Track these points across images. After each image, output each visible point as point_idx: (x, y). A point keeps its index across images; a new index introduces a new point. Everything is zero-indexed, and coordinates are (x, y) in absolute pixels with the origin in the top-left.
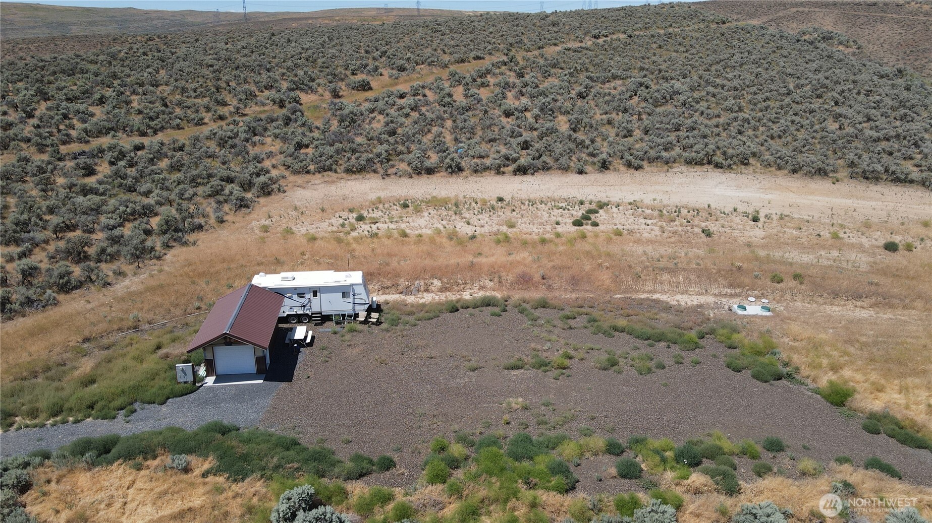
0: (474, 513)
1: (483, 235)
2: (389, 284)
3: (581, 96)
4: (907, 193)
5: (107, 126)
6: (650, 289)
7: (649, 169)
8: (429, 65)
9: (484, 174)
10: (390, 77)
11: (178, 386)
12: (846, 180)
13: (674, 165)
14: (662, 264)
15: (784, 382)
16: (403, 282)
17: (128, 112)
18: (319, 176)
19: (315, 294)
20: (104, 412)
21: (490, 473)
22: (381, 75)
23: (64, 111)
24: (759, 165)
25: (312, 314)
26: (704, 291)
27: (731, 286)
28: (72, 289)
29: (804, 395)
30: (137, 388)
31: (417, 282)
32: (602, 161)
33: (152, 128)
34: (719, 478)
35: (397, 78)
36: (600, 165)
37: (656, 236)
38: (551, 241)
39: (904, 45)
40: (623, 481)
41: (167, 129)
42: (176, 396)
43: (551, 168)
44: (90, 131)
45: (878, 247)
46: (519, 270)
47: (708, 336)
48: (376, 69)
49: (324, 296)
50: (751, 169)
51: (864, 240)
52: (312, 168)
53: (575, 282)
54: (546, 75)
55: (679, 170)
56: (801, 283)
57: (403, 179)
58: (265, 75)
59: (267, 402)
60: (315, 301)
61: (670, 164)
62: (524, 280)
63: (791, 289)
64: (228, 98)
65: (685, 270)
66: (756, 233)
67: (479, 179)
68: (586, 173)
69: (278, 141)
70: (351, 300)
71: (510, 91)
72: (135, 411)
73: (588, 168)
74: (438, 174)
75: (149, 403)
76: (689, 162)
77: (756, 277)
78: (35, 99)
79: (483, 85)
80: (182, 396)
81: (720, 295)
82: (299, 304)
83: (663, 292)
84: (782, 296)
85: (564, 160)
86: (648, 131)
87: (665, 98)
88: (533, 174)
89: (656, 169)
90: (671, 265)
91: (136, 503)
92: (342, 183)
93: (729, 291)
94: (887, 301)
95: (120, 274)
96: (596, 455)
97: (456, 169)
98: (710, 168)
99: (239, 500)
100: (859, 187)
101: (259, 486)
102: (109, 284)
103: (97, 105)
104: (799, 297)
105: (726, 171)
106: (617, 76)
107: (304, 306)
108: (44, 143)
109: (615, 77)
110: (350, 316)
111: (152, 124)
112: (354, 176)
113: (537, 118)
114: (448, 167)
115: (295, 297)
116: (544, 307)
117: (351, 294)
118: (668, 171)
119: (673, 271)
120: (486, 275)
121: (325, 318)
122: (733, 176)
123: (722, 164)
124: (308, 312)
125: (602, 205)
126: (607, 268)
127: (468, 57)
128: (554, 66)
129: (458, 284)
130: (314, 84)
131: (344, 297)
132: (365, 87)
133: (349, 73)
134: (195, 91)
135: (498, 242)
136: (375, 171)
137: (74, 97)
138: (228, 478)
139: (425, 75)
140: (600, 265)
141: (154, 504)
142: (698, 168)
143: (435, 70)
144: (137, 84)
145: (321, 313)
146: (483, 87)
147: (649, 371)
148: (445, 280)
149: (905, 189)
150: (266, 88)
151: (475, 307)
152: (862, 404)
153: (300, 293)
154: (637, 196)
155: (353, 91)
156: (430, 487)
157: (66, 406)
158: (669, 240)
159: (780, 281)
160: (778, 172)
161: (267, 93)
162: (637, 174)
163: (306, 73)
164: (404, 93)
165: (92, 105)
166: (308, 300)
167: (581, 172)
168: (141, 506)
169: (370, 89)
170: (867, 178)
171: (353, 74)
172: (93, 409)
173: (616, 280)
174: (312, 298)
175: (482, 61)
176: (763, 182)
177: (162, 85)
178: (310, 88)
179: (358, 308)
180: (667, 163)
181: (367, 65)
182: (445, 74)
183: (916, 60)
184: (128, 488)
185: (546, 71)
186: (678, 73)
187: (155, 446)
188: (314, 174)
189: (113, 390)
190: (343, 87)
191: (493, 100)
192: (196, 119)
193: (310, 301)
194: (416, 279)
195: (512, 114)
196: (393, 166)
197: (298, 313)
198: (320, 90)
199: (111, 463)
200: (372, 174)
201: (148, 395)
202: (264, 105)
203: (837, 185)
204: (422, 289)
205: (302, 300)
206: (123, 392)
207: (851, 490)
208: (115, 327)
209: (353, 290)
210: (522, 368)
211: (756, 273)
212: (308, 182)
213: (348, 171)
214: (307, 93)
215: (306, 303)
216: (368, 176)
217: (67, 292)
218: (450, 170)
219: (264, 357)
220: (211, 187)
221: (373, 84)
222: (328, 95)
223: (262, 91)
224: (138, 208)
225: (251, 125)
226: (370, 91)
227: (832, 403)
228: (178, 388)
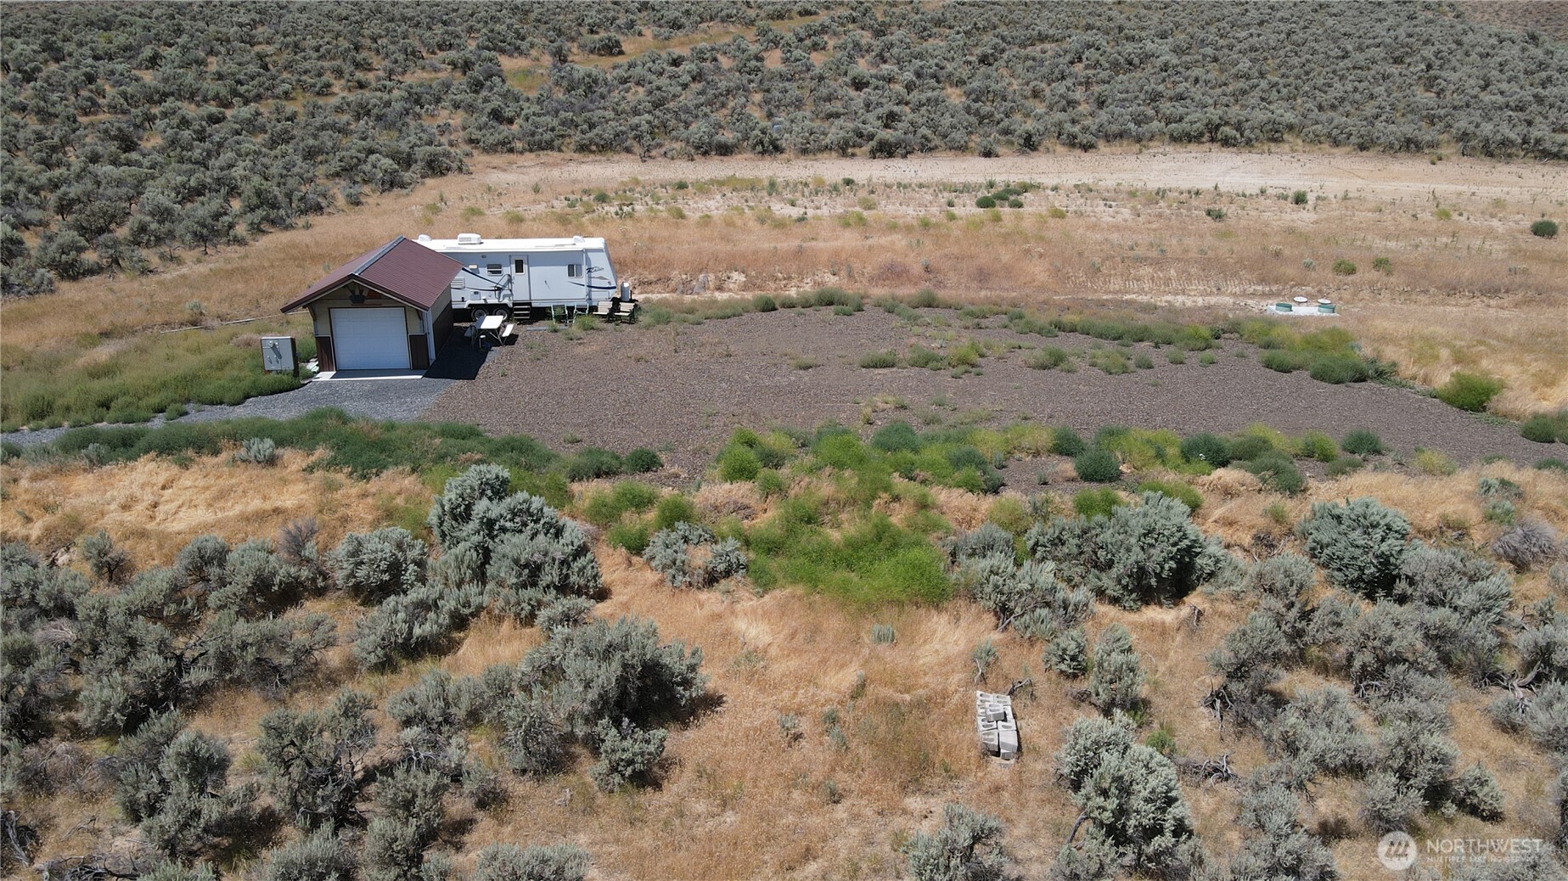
0: (810, 520)
1: (819, 218)
2: (652, 277)
3: (984, 60)
4: (1563, 174)
5: (162, 89)
6: (1117, 287)
7: (1107, 150)
8: (723, 21)
9: (819, 156)
10: (655, 37)
11: (265, 377)
12: (1454, 158)
13: (1151, 144)
14: (1139, 252)
15: (1370, 384)
16: (677, 276)
17: (201, 76)
18: (532, 155)
19: (519, 269)
20: (127, 411)
21: (839, 465)
22: (640, 34)
23: (88, 69)
24: (1299, 142)
25: (514, 304)
26: (1214, 290)
27: (1263, 280)
28: (84, 275)
29: (1409, 399)
30: (189, 380)
31: (701, 277)
32: (1025, 136)
33: (240, 95)
34: (1267, 474)
35: (667, 39)
36: (1022, 141)
37: (1126, 221)
38: (937, 226)
39: (1534, 11)
40: (1086, 484)
41: (267, 99)
42: (262, 394)
43: (936, 147)
44: (132, 96)
45: (1522, 232)
46: (885, 258)
47: (1226, 335)
48: (631, 25)
49: (536, 271)
50: (1286, 147)
51: (1495, 223)
52: (519, 145)
53: (983, 276)
54: (925, 34)
55: (1161, 150)
56: (1389, 273)
57: (677, 162)
58: (439, 29)
59: (430, 400)
60: (520, 279)
61: (1143, 143)
62: (893, 273)
63: (1371, 284)
64: (376, 61)
65: (1179, 260)
66: (1304, 218)
67: (809, 163)
68: (997, 156)
69: (461, 112)
70: (584, 280)
71: (863, 57)
72: (186, 413)
73: (1000, 150)
74: (739, 156)
75: (212, 403)
76: (1175, 139)
77: (1308, 266)
78: (41, 57)
79: (815, 47)
80: (272, 393)
81: (1244, 294)
82: (490, 286)
83: (1142, 291)
84: (1354, 294)
85: (958, 136)
86: (1103, 102)
87: (1130, 63)
88: (904, 156)
89: (1119, 150)
90: (1155, 254)
91: (177, 503)
92: (572, 166)
93: (1260, 288)
94: (1543, 296)
95: (172, 259)
96: (1037, 454)
97: (771, 148)
98: (1215, 147)
99: (370, 500)
100: (1478, 168)
101: (409, 482)
102: (151, 271)
103: (147, 68)
104: (1385, 295)
105: (1243, 150)
106: (1047, 37)
107: (499, 289)
108: (52, 110)
109: (1042, 38)
110: (582, 309)
111: (242, 89)
112: (592, 157)
113: (909, 87)
114: (757, 144)
115: (484, 272)
116: (929, 306)
117: (584, 268)
118: (1141, 151)
119: (1160, 262)
120: (824, 267)
121: (538, 314)
122: (1255, 157)
123: (1235, 139)
124: (506, 301)
125: (1026, 188)
126: (1041, 256)
127: (789, 11)
128: (939, 23)
129: (776, 279)
130: (524, 45)
131: (571, 274)
132: (611, 49)
133: (584, 30)
134: (318, 51)
135: (847, 225)
136: (628, 150)
137: (106, 54)
138: (351, 474)
139: (717, 35)
140: (1028, 251)
141: (210, 505)
142: (1192, 147)
143: (732, 28)
144: (218, 40)
145: (530, 304)
146: (815, 50)
147: (1125, 370)
148: (753, 273)
149: (1557, 169)
150: (440, 48)
151: (807, 305)
152: (1519, 405)
153: (494, 264)
154: (1087, 179)
155: (591, 56)
156: (727, 486)
157: (59, 402)
158: (1149, 226)
159: (1352, 271)
160: (1335, 150)
161: (441, 54)
162: (1087, 157)
163: (510, 27)
164: (680, 57)
165: (139, 67)
166: (506, 278)
167: (988, 154)
168: (184, 509)
169: (621, 53)
170: (1491, 155)
171: (592, 32)
172: (108, 408)
173: (1056, 272)
174: (514, 274)
175: (813, 17)
176: (1308, 166)
177: (260, 43)
178: (517, 48)
179: (596, 295)
180: (1139, 140)
181: (615, 19)
182: (751, 34)
183: (1557, 30)
184: (164, 488)
185: (925, 29)
186: (1153, 32)
187: (218, 436)
188: (521, 153)
189: (146, 382)
190: (575, 50)
191: (834, 67)
192: (318, 85)
193: (510, 280)
194: (701, 271)
195: (867, 84)
196: (660, 145)
197: (489, 301)
198: (534, 53)
199: (134, 458)
200: (624, 155)
201: (210, 390)
202: (436, 70)
203: (1440, 166)
204: (712, 286)
205: (496, 278)
206: (164, 385)
207: (1514, 491)
208: (159, 319)
209: (588, 261)
210: (893, 366)
211: (1308, 260)
212: (510, 163)
213: (583, 148)
214: (511, 56)
215: (502, 283)
216: (616, 157)
217: (74, 278)
218: (759, 148)
219: (424, 338)
220: (340, 161)
221: (625, 47)
222: (547, 60)
223: (434, 53)
224: (208, 180)
225: (414, 91)
226: (620, 57)
227: (1461, 407)
228: (266, 379)
